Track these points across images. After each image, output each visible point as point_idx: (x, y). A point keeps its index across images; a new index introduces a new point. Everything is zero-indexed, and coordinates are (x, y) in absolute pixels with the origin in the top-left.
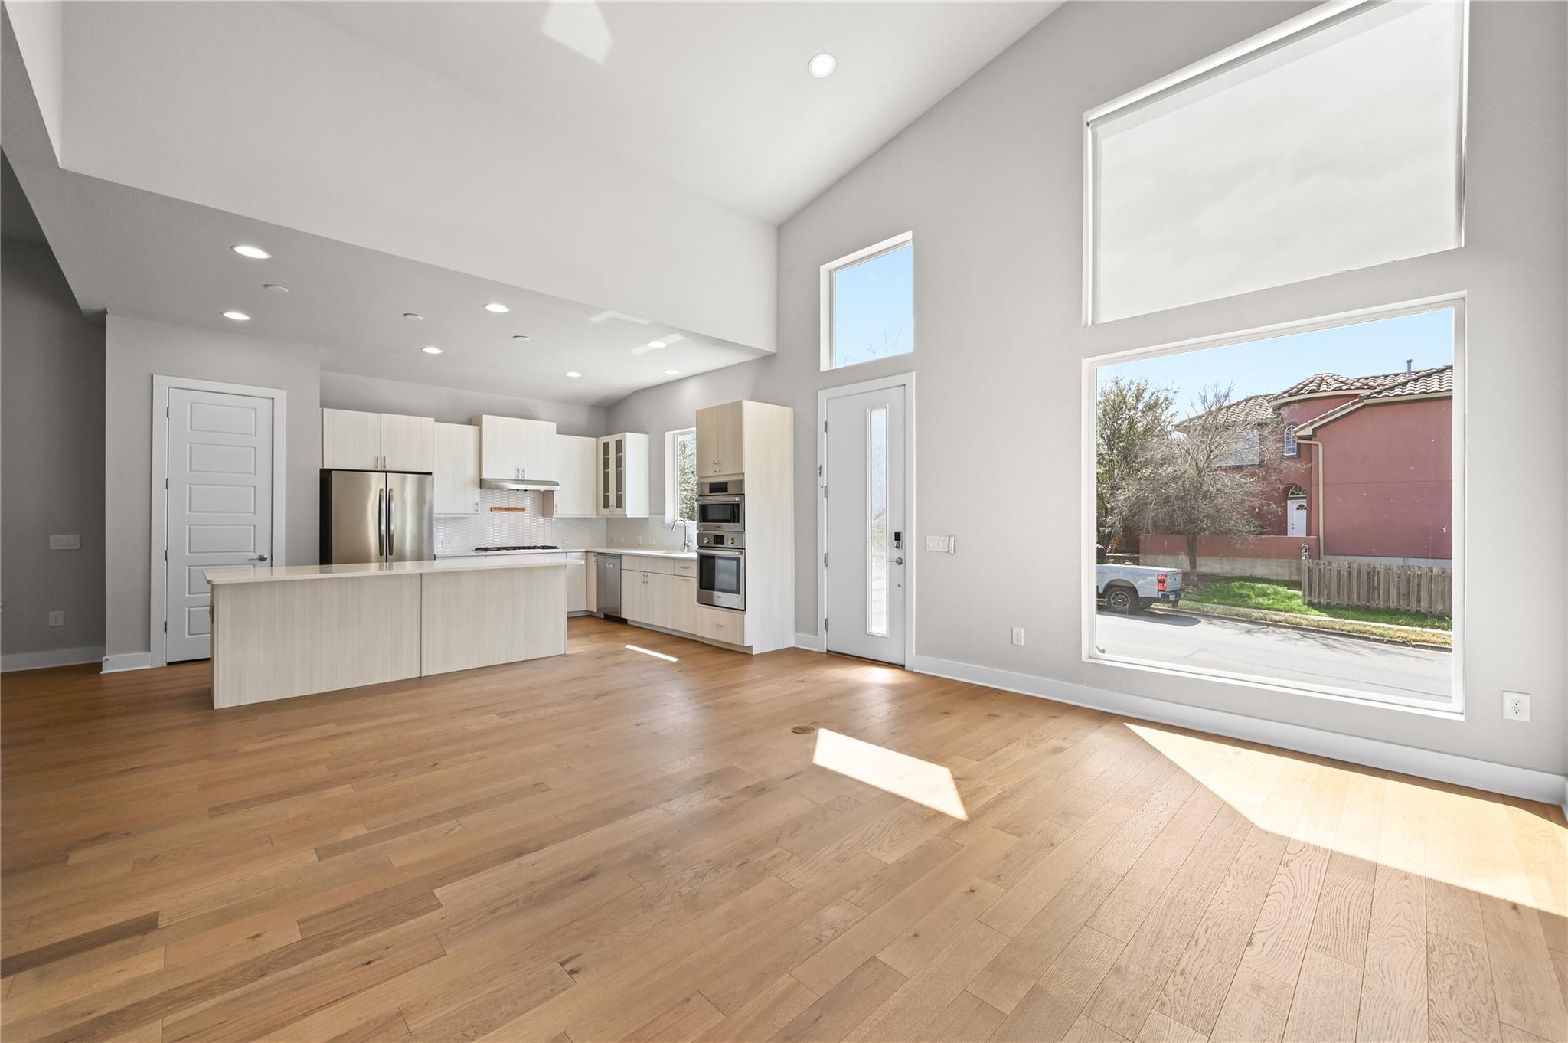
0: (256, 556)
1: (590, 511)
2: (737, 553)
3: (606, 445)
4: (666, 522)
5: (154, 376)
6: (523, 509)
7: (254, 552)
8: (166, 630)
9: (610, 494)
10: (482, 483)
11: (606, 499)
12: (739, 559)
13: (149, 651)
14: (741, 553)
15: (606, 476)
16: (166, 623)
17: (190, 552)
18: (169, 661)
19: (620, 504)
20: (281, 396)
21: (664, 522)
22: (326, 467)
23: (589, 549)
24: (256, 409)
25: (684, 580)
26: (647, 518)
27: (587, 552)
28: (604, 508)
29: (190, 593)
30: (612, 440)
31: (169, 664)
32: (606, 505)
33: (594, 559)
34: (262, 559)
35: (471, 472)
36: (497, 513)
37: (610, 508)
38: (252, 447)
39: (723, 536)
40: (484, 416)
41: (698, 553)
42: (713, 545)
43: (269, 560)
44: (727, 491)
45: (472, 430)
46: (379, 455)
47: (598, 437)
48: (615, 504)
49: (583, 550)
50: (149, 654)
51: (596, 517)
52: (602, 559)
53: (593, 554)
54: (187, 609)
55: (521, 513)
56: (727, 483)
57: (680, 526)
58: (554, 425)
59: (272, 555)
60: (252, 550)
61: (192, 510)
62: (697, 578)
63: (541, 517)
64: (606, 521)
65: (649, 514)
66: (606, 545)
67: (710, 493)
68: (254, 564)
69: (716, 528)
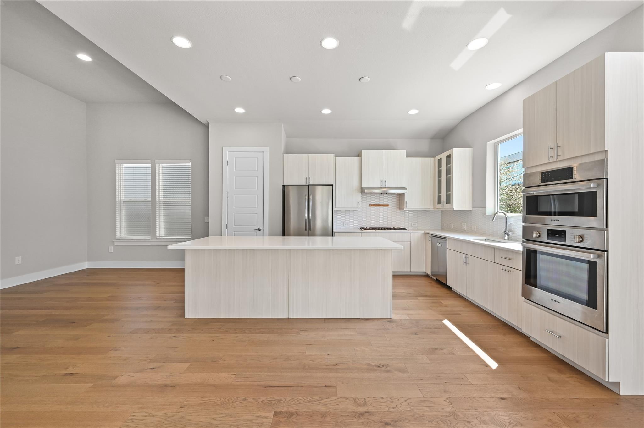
0: (257, 228)
1: (429, 206)
2: (592, 256)
3: (440, 161)
4: (487, 214)
5: (223, 147)
6: (388, 205)
9: (442, 194)
10: (362, 190)
11: (440, 198)
12: (596, 263)
14: (599, 256)
15: (440, 182)
17: (235, 225)
19: (449, 201)
20: (267, 150)
21: (485, 214)
22: (284, 184)
23: (427, 231)
24: (257, 158)
25: (505, 270)
26: (471, 211)
27: (425, 233)
28: (438, 204)
30: (443, 156)
32: (439, 202)
33: (429, 238)
34: (259, 230)
35: (356, 184)
36: (373, 208)
37: (442, 203)
38: (256, 176)
39: (565, 232)
40: (362, 150)
41: (524, 247)
42: (546, 240)
43: (262, 230)
44: (572, 178)
45: (357, 159)
46: (307, 177)
47: (434, 156)
48: (445, 201)
49: (423, 232)
51: (433, 210)
52: (435, 239)
53: (429, 235)
55: (386, 207)
56: (573, 168)
57: (501, 217)
58: (404, 152)
59: (263, 228)
60: (256, 225)
61: (236, 207)
62: (523, 271)
63: (399, 210)
64: (442, 213)
65: (472, 207)
66: (441, 228)
67: (542, 183)
68: (257, 232)
69: (552, 222)
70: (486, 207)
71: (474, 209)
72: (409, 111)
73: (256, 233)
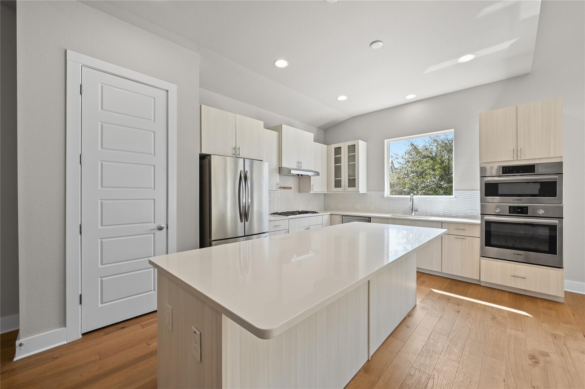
0: (155, 226)
3: (338, 150)
6: (291, 188)
7: (154, 223)
8: (81, 303)
9: (342, 178)
10: (280, 170)
11: (338, 182)
13: (65, 325)
15: (337, 168)
16: (81, 296)
17: (102, 225)
18: (83, 332)
20: (173, 88)
21: (384, 196)
22: (204, 152)
24: (154, 98)
26: (366, 193)
28: (336, 187)
29: (102, 264)
30: (344, 145)
31: (83, 334)
33: (340, 219)
34: (160, 228)
35: (276, 162)
39: (526, 207)
40: (284, 126)
41: (483, 220)
42: (508, 214)
43: (165, 229)
44: (534, 172)
45: (275, 134)
46: (235, 146)
47: (328, 144)
48: (346, 185)
49: (330, 213)
50: (66, 328)
51: (326, 193)
53: (338, 216)
54: (100, 279)
56: (535, 165)
58: (313, 135)
59: (167, 225)
60: (153, 221)
61: (104, 185)
62: (481, 238)
63: (298, 193)
64: (324, 195)
65: (366, 191)
66: (324, 209)
67: (502, 174)
68: (154, 234)
69: (514, 201)
70: (384, 191)
71: (368, 192)
72: (338, 97)
73: (152, 235)
